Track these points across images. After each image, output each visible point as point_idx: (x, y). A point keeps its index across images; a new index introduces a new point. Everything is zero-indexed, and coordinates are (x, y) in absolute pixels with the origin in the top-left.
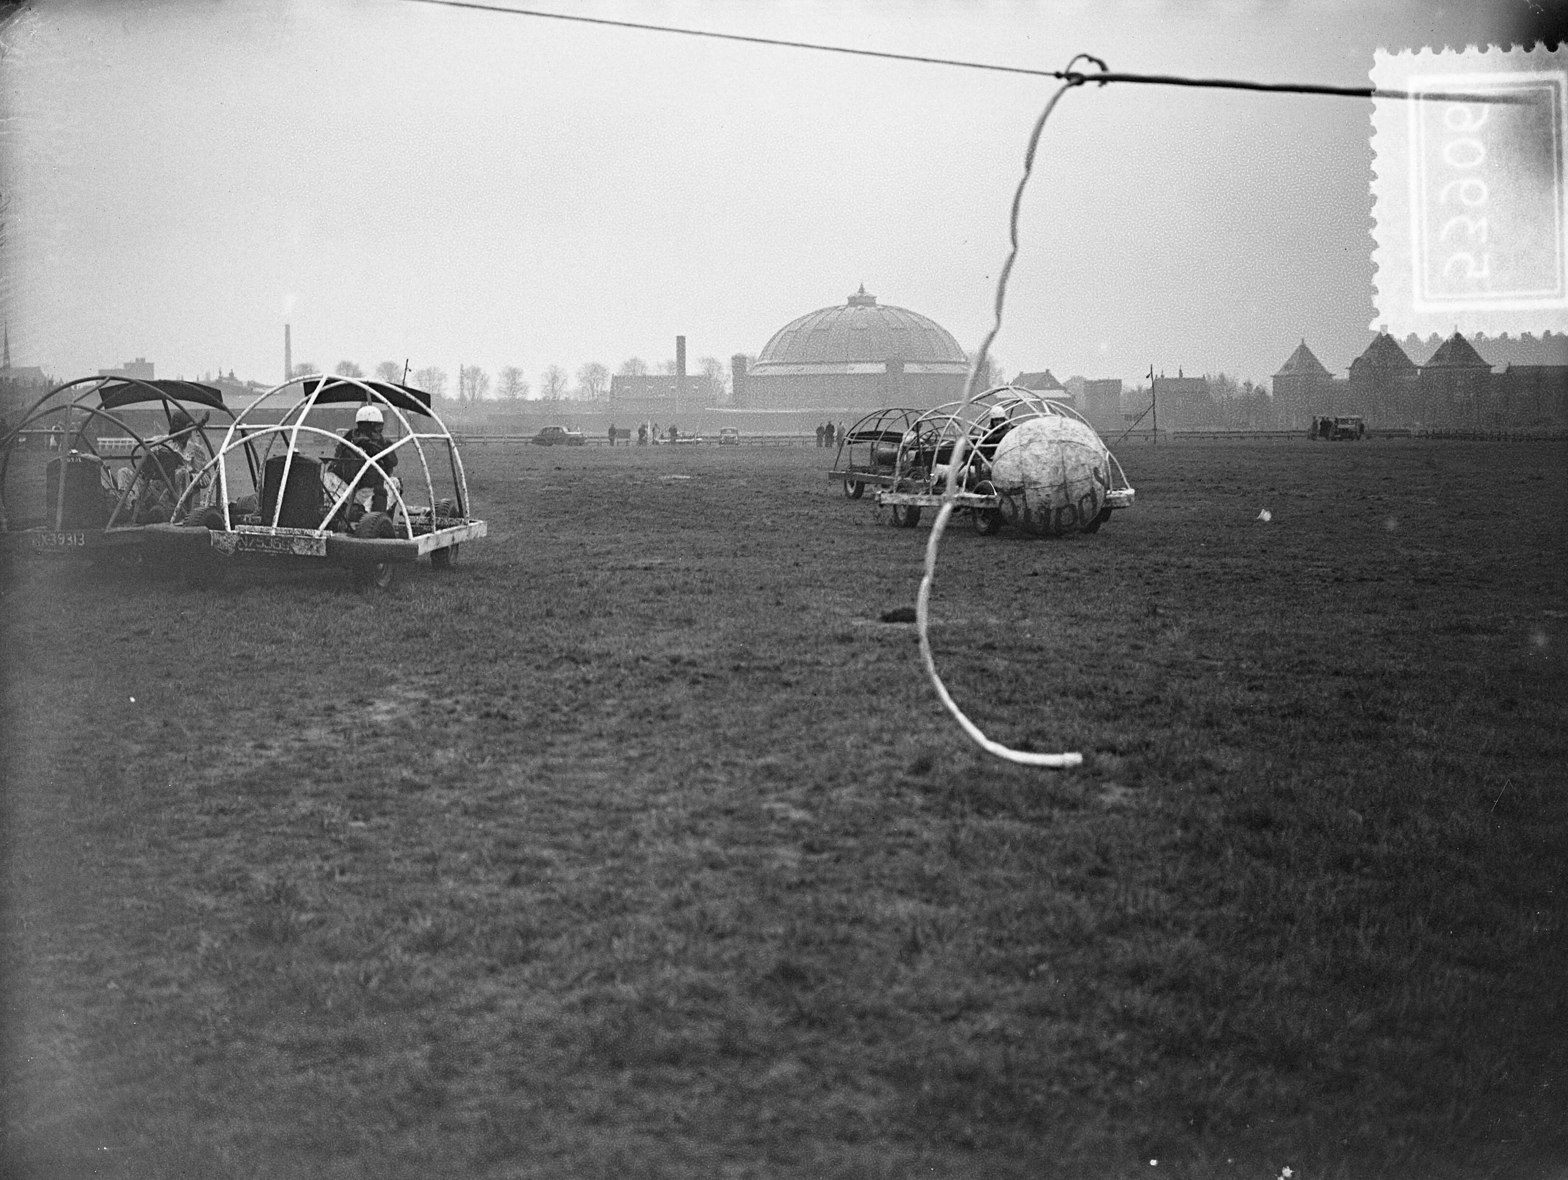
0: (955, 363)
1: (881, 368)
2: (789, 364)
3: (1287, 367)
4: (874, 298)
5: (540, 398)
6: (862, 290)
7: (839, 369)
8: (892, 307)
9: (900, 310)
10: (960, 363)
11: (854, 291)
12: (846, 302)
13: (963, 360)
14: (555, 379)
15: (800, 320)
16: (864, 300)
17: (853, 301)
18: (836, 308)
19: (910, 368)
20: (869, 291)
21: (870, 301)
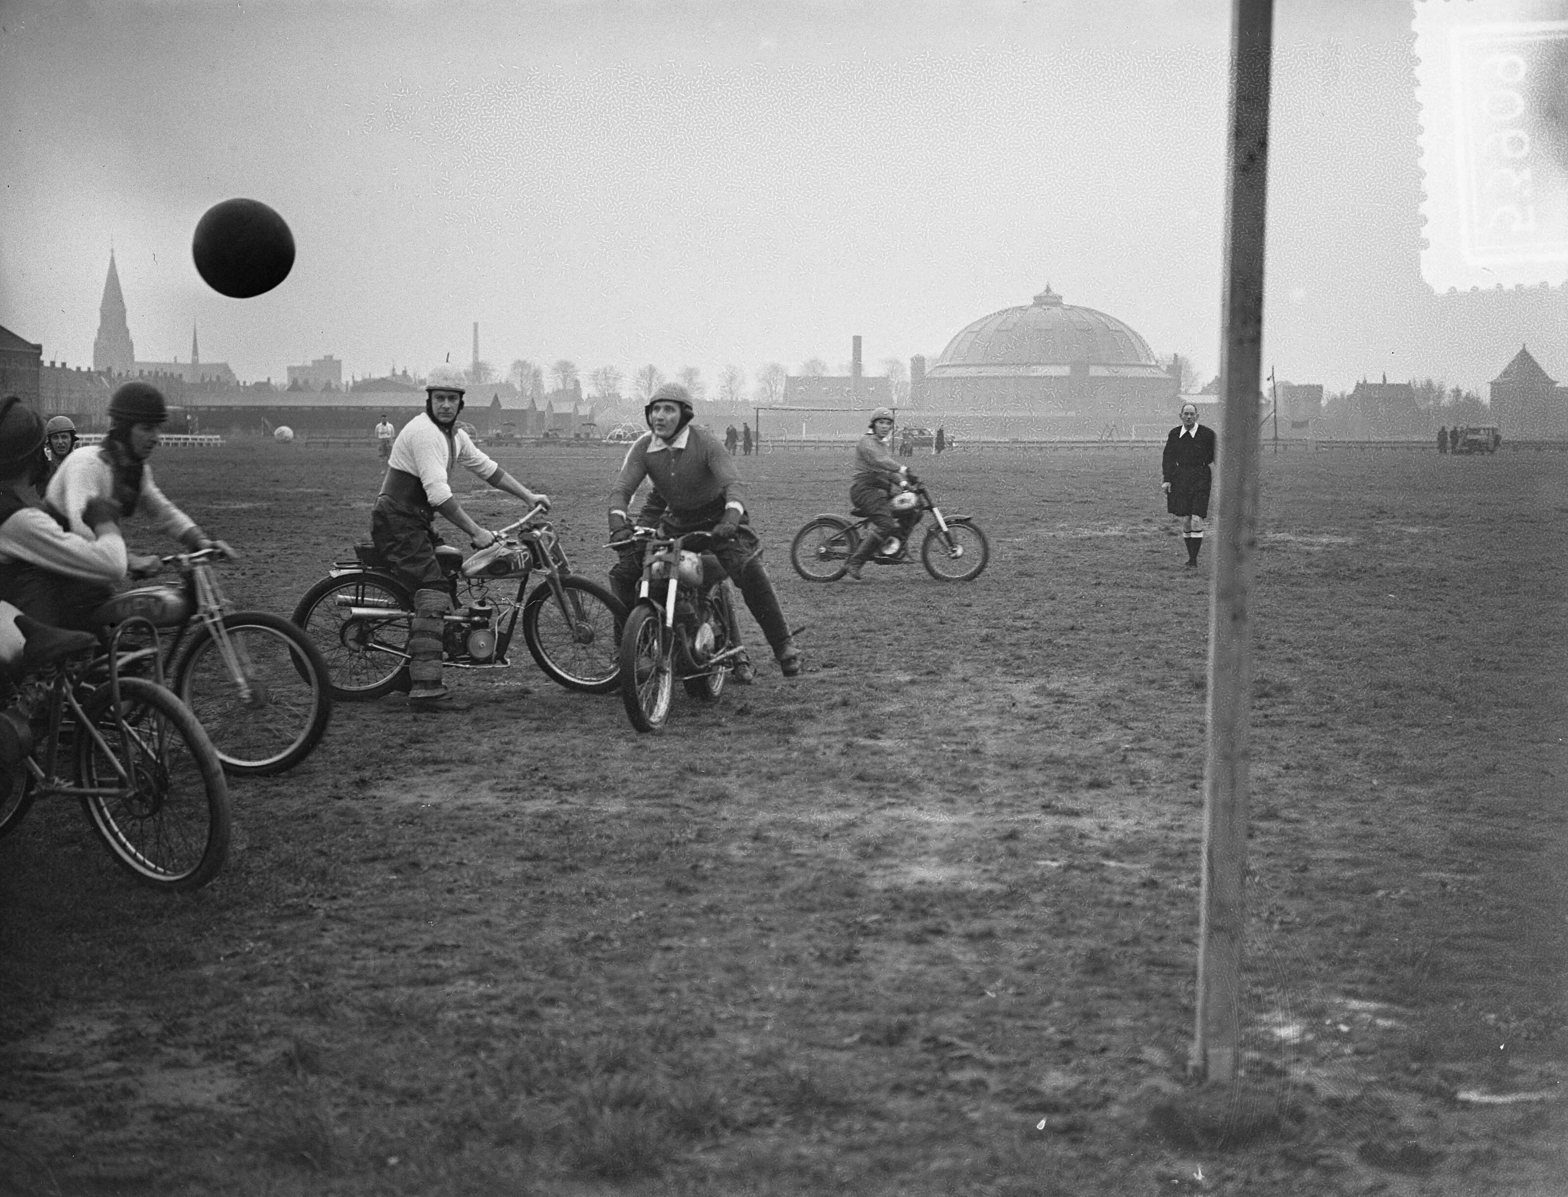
0: (1145, 366)
1: (1064, 371)
2: (969, 365)
3: (1505, 373)
4: (1061, 297)
5: (718, 397)
6: (1048, 290)
7: (1022, 371)
8: (1080, 308)
9: (1087, 310)
10: (1151, 366)
11: (1040, 290)
12: (1031, 302)
13: (1153, 363)
14: (732, 379)
15: (981, 320)
16: (1049, 300)
17: (1039, 301)
18: (1021, 308)
19: (1096, 371)
20: (1055, 291)
21: (1057, 301)
